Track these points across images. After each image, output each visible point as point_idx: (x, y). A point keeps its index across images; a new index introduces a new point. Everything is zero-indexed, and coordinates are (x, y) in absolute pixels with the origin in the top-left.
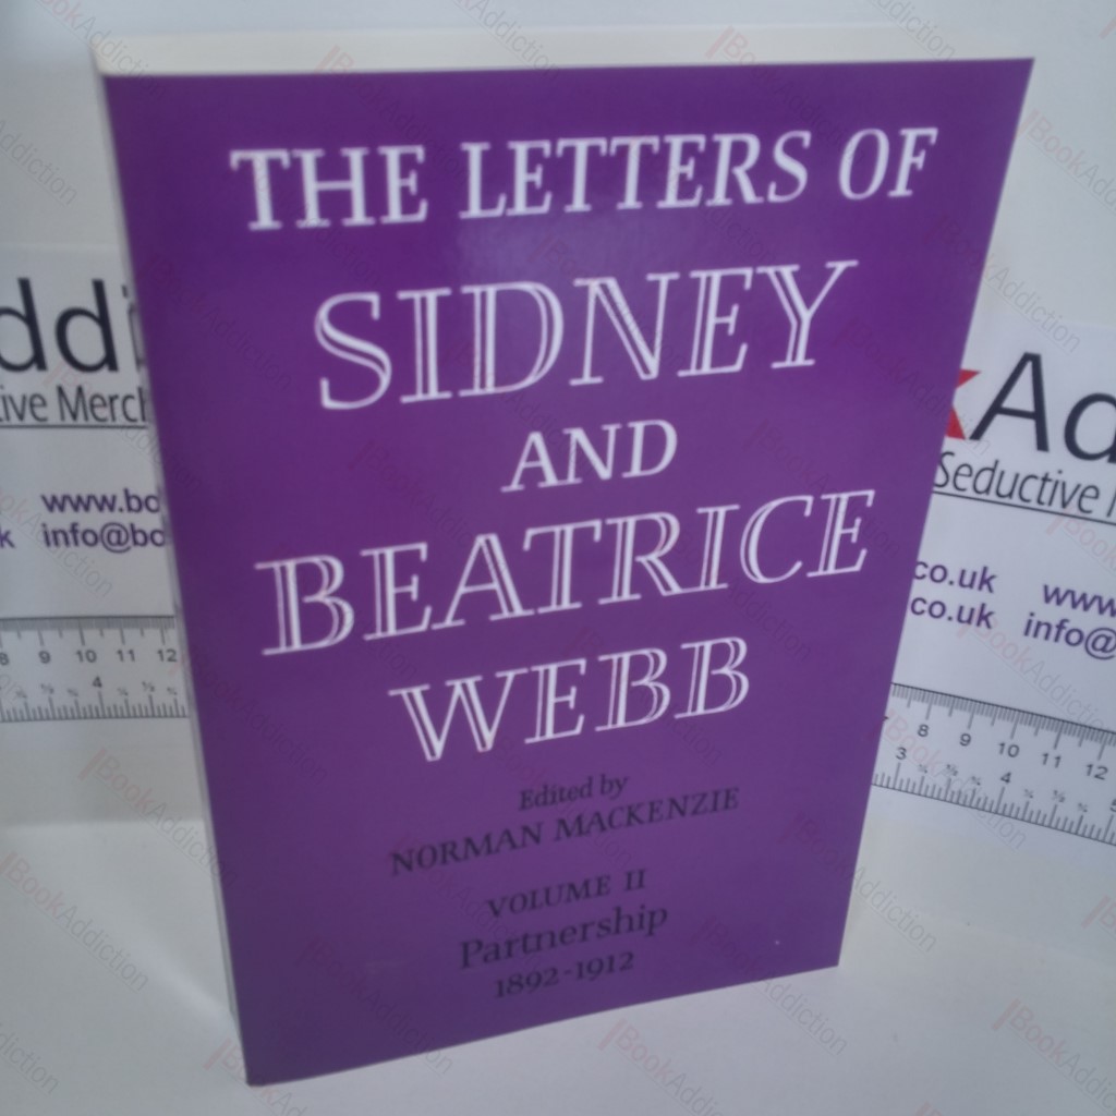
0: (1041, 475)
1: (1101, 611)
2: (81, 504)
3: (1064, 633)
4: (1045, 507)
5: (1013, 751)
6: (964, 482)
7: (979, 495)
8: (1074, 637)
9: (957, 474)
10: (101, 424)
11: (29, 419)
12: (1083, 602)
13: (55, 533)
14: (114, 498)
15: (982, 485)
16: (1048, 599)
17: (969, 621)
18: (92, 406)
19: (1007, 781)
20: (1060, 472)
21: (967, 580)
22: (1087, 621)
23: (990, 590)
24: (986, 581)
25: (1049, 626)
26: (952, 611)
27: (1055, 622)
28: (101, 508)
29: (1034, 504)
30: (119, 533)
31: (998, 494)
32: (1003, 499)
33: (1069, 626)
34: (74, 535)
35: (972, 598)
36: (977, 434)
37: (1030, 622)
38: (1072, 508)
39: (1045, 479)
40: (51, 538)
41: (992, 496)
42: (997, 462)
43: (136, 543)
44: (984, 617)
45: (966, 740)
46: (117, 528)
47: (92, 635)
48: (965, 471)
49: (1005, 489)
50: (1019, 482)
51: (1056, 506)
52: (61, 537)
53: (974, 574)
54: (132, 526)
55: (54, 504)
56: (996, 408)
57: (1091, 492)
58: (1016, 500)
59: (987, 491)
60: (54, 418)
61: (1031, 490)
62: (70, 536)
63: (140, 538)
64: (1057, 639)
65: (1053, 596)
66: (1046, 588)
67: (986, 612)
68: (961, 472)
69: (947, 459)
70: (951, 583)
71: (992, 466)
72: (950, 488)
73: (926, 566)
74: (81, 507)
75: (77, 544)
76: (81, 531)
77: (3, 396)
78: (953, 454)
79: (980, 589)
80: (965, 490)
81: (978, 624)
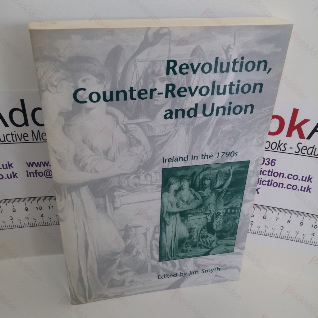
2: (38, 164)
6: (304, 151)
7: (309, 155)
9: (302, 149)
10: (45, 141)
11: (23, 141)
13: (30, 173)
14: (48, 162)
15: (309, 152)
17: (304, 191)
18: (42, 136)
19: (314, 235)
21: (304, 179)
23: (311, 182)
24: (310, 179)
26: (299, 188)
28: (44, 166)
31: (314, 154)
32: (316, 156)
34: (36, 173)
35: (305, 184)
36: (309, 138)
40: (29, 175)
41: (313, 155)
42: (314, 145)
44: (309, 189)
45: (301, 224)
46: (49, 171)
47: (41, 202)
48: (305, 148)
52: (32, 174)
53: (306, 177)
55: (30, 165)
56: (315, 130)
60: (31, 140)
62: (35, 174)
67: (309, 188)
68: (303, 148)
69: (299, 145)
70: (299, 180)
71: (313, 147)
72: (300, 153)
73: (292, 175)
74: (38, 165)
75: (37, 176)
76: (38, 172)
77: (15, 134)
78: (301, 143)
79: (308, 181)
80: (304, 153)
81: (307, 191)
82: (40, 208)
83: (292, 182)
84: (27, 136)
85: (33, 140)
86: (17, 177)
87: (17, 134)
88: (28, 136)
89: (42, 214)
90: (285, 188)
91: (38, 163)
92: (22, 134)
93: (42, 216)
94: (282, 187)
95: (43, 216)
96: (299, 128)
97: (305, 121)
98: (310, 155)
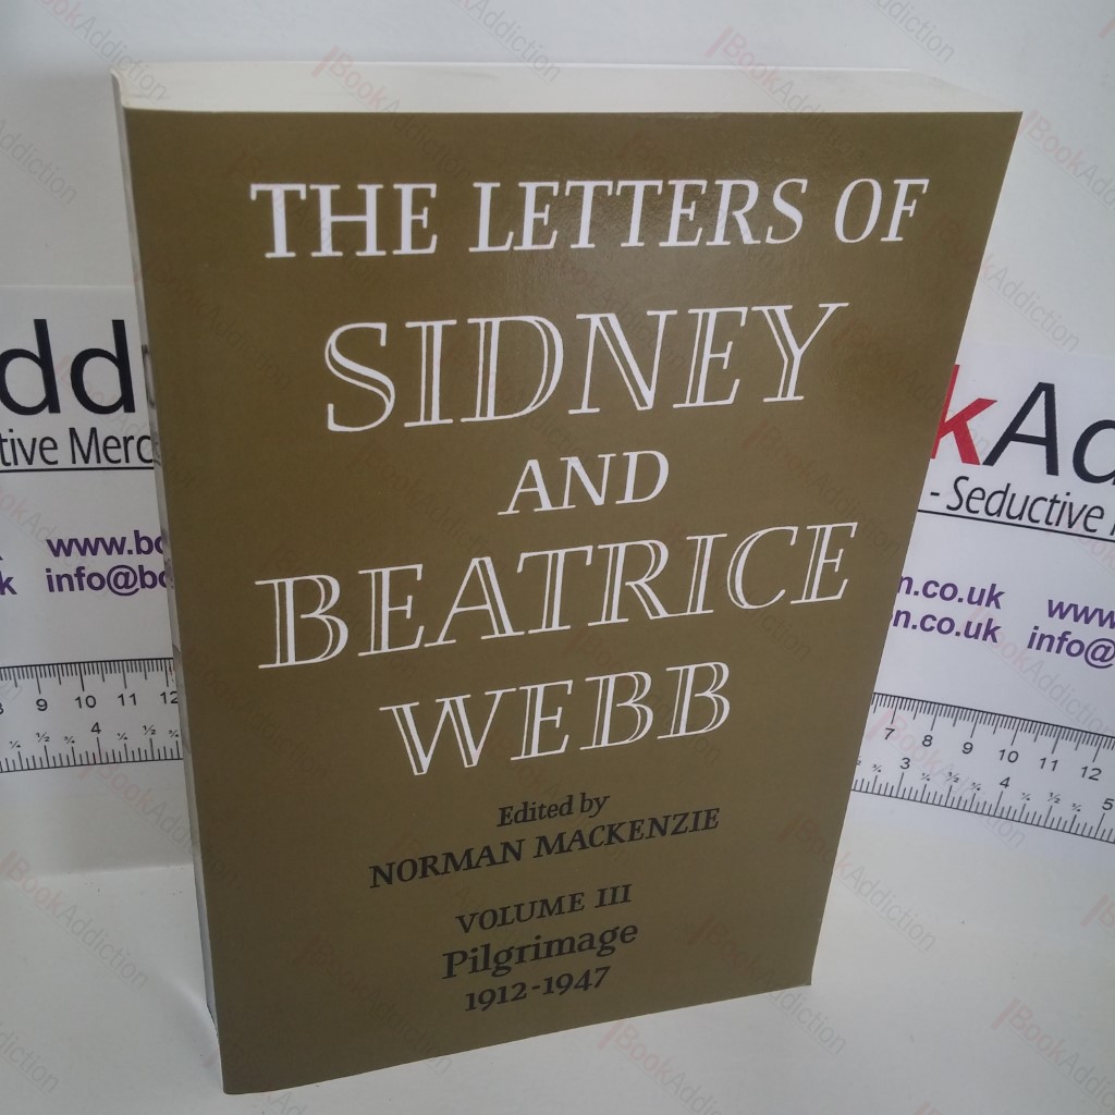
0: (1050, 497)
1: (1102, 623)
2: (88, 547)
3: (1066, 644)
4: (1053, 527)
5: (1013, 757)
6: (976, 505)
7: (991, 517)
8: (1075, 648)
9: (970, 497)
10: (115, 465)
11: (38, 463)
12: (1084, 615)
13: (59, 578)
14: (124, 539)
15: (993, 508)
16: (1051, 614)
17: (976, 636)
18: (105, 448)
19: (1006, 785)
20: (1068, 494)
21: (975, 598)
22: (1088, 632)
23: (998, 606)
24: (994, 597)
25: (1052, 638)
26: (960, 626)
27: (1058, 634)
28: (109, 552)
29: (1042, 524)
30: (127, 575)
31: (1008, 515)
32: (1013, 520)
33: (1070, 638)
34: (80, 578)
35: (980, 614)
36: (991, 460)
37: (1034, 635)
38: (1078, 528)
39: (1054, 501)
40: (55, 583)
41: (1003, 517)
42: (1009, 485)
43: (144, 585)
44: (991, 632)
45: (968, 749)
46: (125, 570)
47: (92, 680)
48: (978, 494)
49: (1015, 511)
50: (1029, 504)
51: (1063, 526)
52: (65, 581)
53: (983, 591)
54: (141, 567)
55: (59, 548)
56: (1011, 435)
57: (1097, 513)
58: (1025, 521)
59: (999, 512)
60: (65, 462)
61: (1040, 511)
62: (75, 580)
63: (148, 580)
64: (1058, 651)
65: (1056, 610)
66: (1050, 602)
67: (992, 627)
68: (973, 495)
69: (961, 484)
70: (960, 600)
71: (1004, 490)
72: (963, 511)
73: (937, 585)
74: (88, 550)
75: (81, 588)
76: (87, 575)
77: (12, 440)
78: (967, 479)
79: (988, 605)
80: (977, 512)
81: (985, 639)
82: (91, 702)
83: (939, 608)
84: (52, 446)
85: (74, 462)
86: (13, 592)
87: (19, 440)
88: (55, 447)
89: (97, 724)
90: (914, 627)
91: (87, 541)
92: (34, 440)
93: (96, 729)
94: (906, 625)
95: (99, 731)
96: (959, 426)
97: (980, 405)
98: (995, 518)
